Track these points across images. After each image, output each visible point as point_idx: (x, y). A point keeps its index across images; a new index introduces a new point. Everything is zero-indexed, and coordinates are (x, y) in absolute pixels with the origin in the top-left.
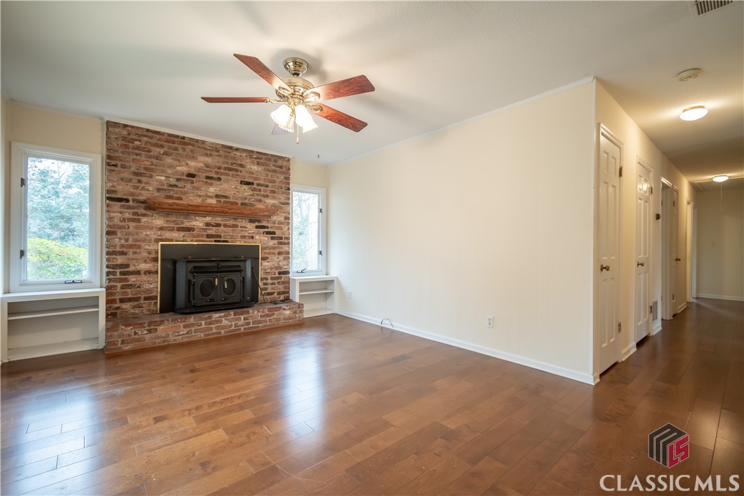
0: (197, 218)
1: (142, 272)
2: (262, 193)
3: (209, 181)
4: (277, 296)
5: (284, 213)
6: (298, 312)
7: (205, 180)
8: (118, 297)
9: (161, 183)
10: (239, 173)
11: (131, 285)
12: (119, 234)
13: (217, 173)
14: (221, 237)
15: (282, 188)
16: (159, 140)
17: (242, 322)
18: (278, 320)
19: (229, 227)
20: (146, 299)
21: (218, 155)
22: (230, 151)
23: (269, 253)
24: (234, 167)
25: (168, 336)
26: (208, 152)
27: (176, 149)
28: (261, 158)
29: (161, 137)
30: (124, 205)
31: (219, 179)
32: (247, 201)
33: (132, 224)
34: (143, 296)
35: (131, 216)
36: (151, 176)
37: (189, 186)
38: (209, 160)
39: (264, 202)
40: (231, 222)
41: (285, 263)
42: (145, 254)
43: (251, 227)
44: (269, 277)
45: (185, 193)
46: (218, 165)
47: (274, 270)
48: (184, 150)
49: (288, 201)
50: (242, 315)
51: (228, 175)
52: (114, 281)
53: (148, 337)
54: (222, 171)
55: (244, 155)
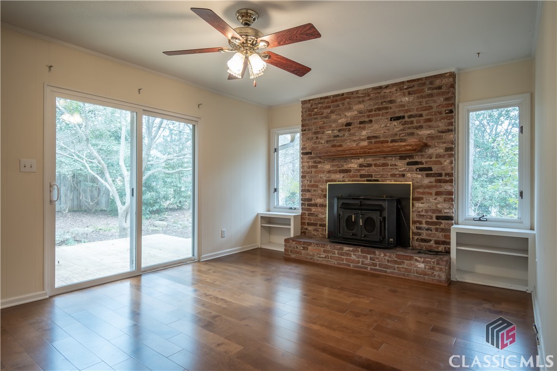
0: (352, 160)
1: (318, 205)
2: (415, 124)
3: (362, 125)
4: (434, 245)
5: (444, 143)
7: (359, 126)
8: (306, 221)
9: (329, 136)
10: (389, 110)
11: (312, 214)
12: (307, 177)
13: (369, 116)
14: (372, 177)
15: (440, 113)
16: (328, 103)
17: (368, 261)
19: (379, 166)
20: (321, 225)
21: (370, 99)
22: (379, 91)
23: (423, 193)
24: (385, 105)
26: (361, 99)
27: (338, 106)
28: (414, 86)
29: (329, 100)
30: (309, 157)
31: (371, 121)
32: (397, 137)
33: (313, 170)
34: (319, 223)
35: (313, 164)
36: (323, 133)
37: (347, 134)
38: (361, 106)
39: (418, 135)
40: (382, 161)
41: (446, 205)
42: (320, 192)
43: (401, 165)
44: (424, 221)
45: (345, 140)
46: (370, 108)
47: (430, 214)
48: (343, 104)
49: (450, 127)
51: (378, 115)
52: (305, 210)
53: (303, 252)
54: (373, 113)
55: (394, 90)
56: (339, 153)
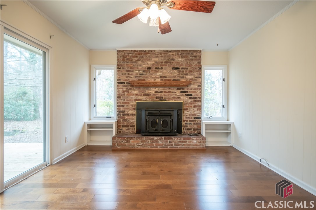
0: (152, 89)
1: (130, 114)
2: (184, 73)
3: (157, 70)
4: (193, 131)
5: (197, 83)
6: (202, 142)
7: (155, 70)
8: (121, 125)
9: (137, 74)
10: (172, 64)
11: (126, 120)
12: (121, 98)
13: (161, 65)
14: (163, 98)
15: (196, 69)
16: (136, 54)
17: (168, 143)
18: (189, 145)
19: (167, 92)
20: (131, 126)
21: (161, 56)
22: (167, 53)
23: (188, 107)
24: (169, 61)
25: (134, 145)
26: (157, 56)
27: (143, 57)
28: (183, 54)
29: (137, 52)
30: (123, 85)
31: (162, 68)
32: (176, 78)
33: (126, 93)
34: (130, 125)
35: (126, 90)
36: (133, 71)
37: (148, 74)
38: (157, 59)
39: (186, 78)
40: (168, 90)
41: (198, 112)
42: (131, 107)
43: (178, 92)
44: (188, 120)
45: (146, 77)
46: (161, 61)
47: (191, 116)
48: (146, 56)
49: (200, 76)
50: (168, 139)
51: (166, 65)
52: (120, 118)
53: (126, 144)
54: (163, 64)
55: (174, 53)
56: (147, 84)
